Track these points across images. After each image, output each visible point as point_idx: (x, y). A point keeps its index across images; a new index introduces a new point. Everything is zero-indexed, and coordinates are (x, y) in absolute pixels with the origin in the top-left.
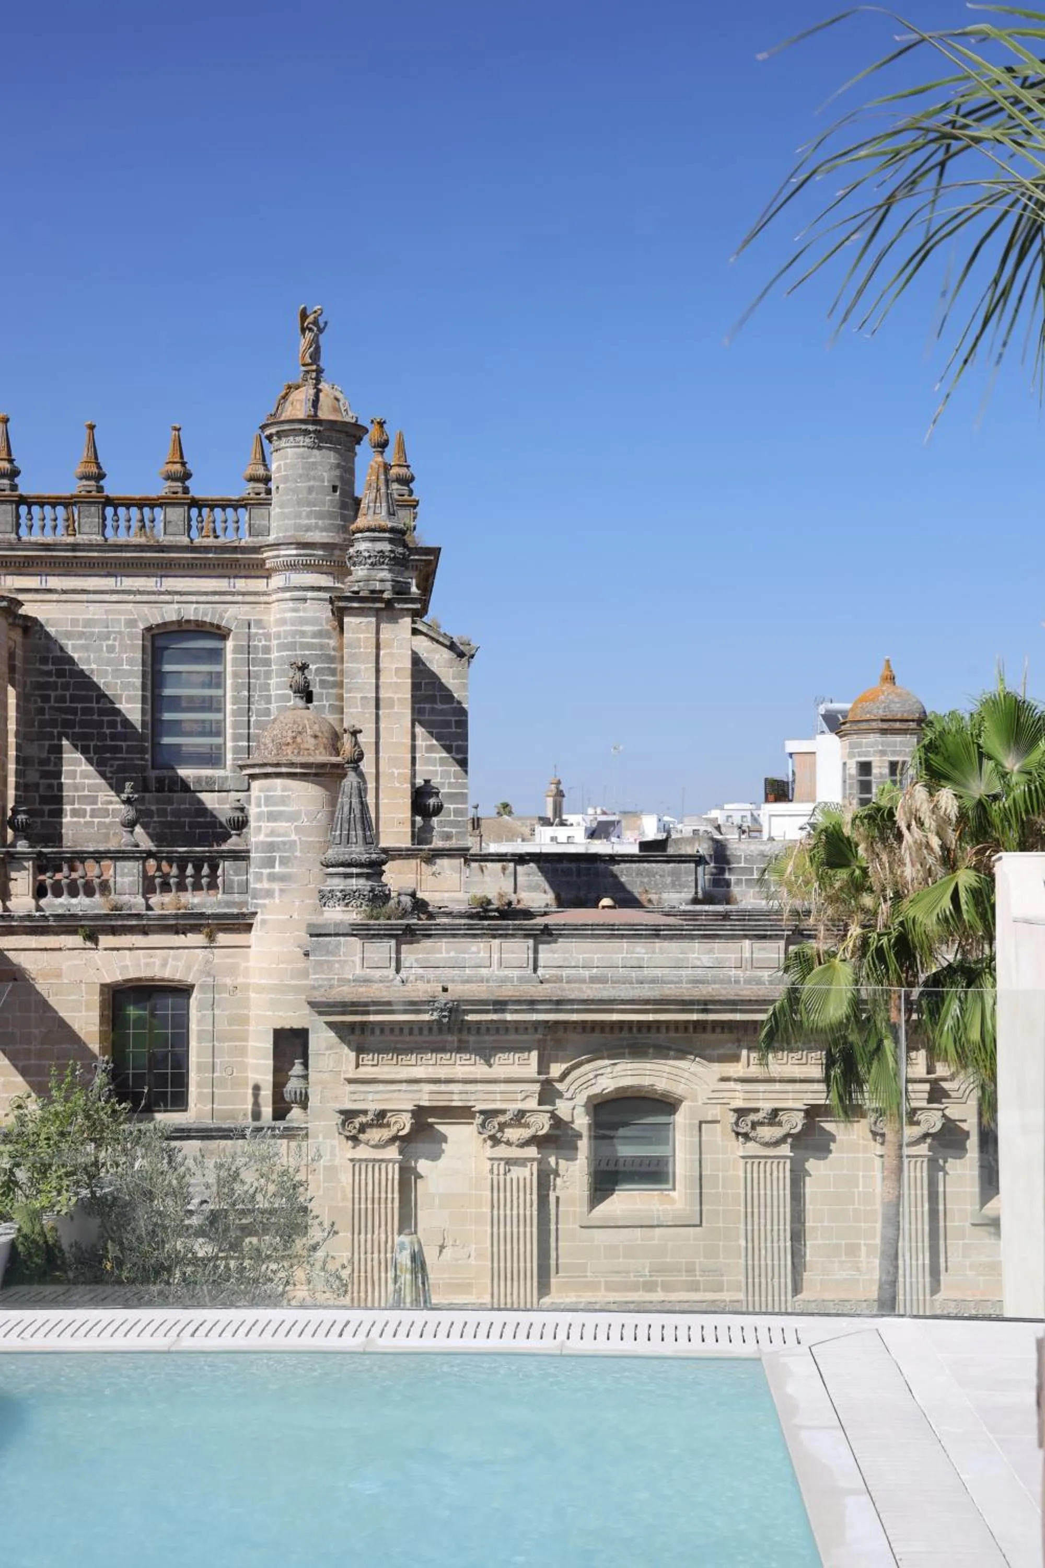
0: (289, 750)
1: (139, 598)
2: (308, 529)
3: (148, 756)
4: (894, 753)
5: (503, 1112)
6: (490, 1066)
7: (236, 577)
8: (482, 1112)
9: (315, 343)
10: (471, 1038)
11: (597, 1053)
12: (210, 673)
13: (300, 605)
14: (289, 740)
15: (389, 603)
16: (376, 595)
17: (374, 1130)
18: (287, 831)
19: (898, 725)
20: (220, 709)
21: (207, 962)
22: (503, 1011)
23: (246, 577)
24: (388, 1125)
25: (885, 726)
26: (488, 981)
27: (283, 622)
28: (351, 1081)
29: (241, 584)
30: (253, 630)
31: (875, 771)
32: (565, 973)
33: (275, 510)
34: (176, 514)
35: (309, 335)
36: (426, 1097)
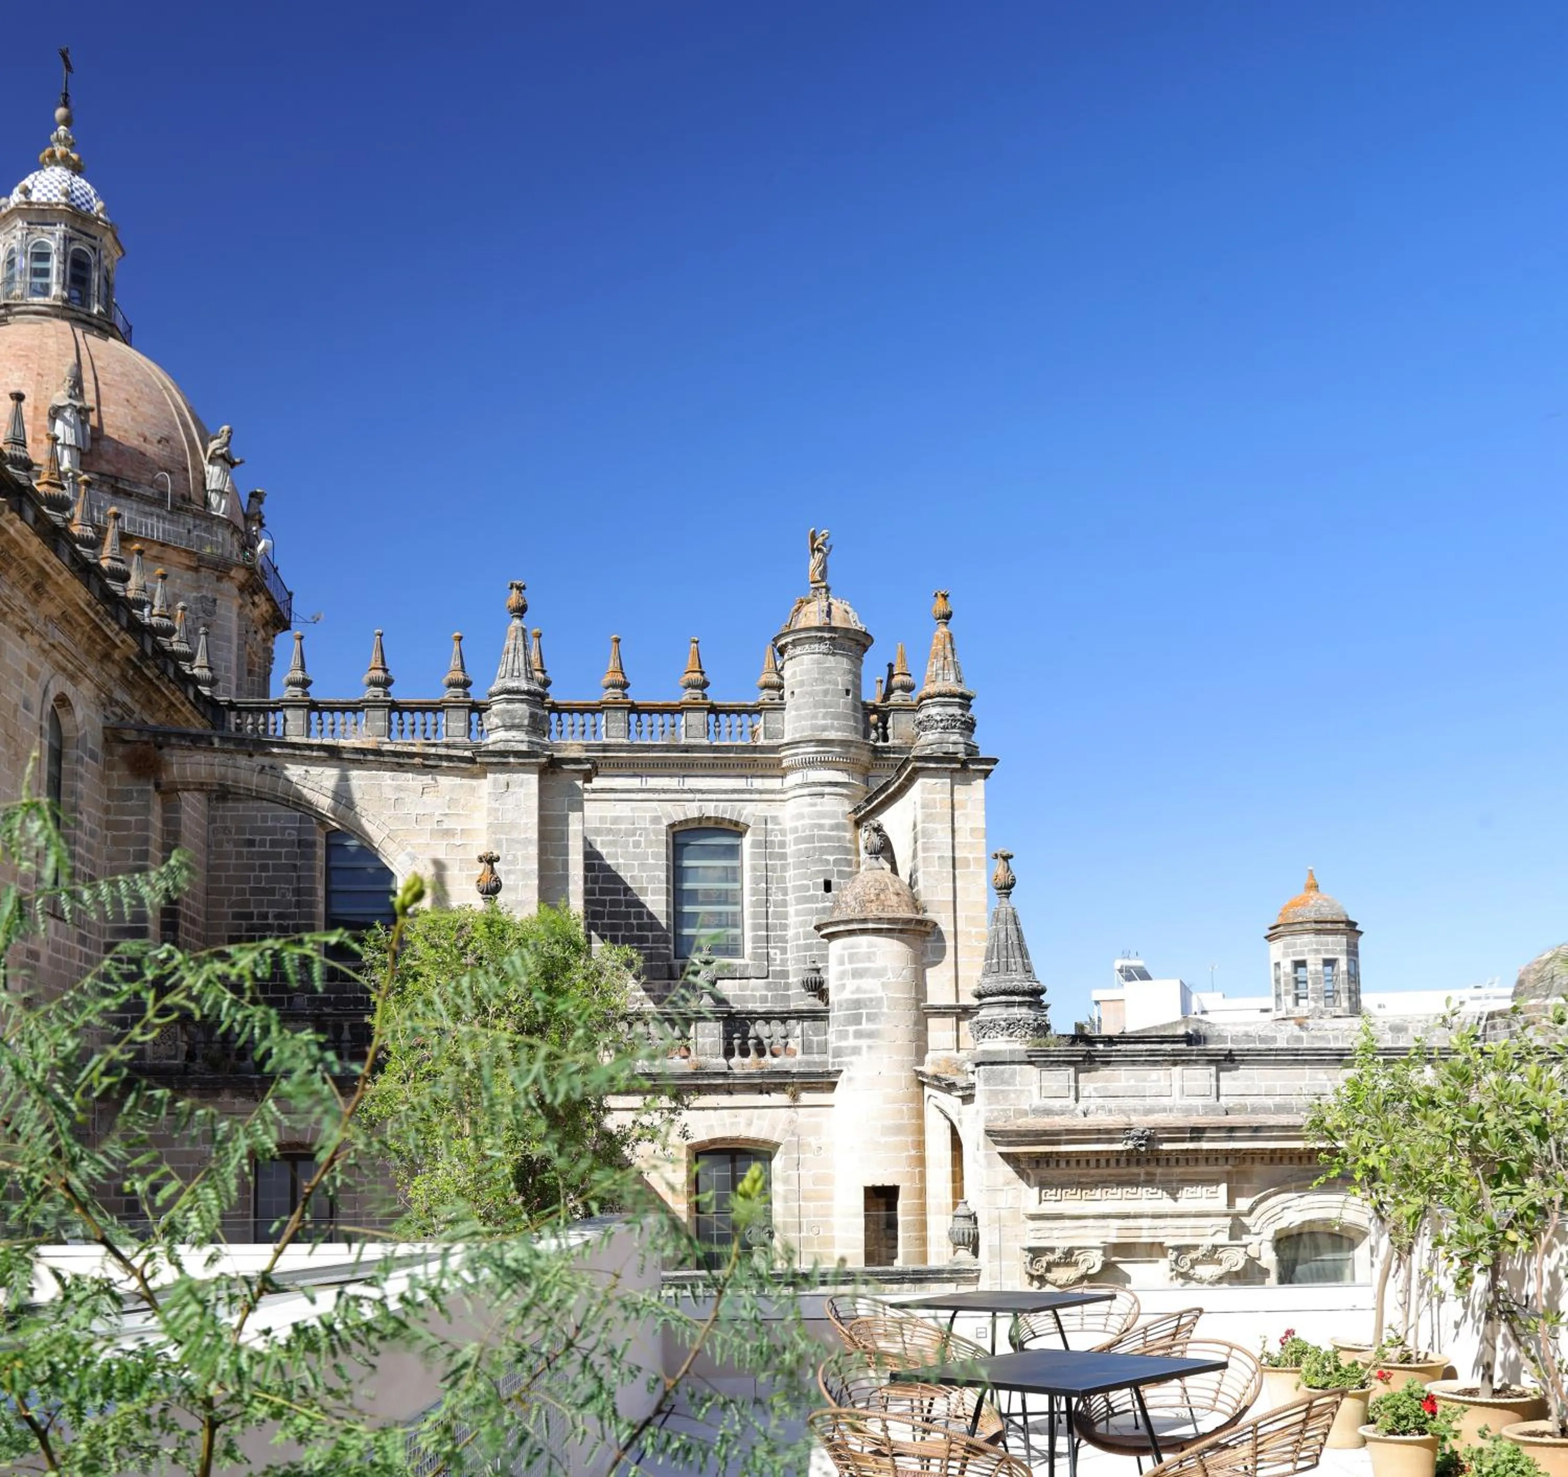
0: (873, 906)
1: (663, 796)
2: (825, 729)
3: (671, 946)
4: (1327, 951)
5: (1196, 1247)
6: (1176, 1200)
7: (753, 777)
8: (1177, 1248)
9: (824, 561)
10: (1159, 1170)
11: (1283, 1185)
12: (726, 868)
13: (818, 800)
14: (873, 897)
15: (964, 763)
16: (949, 758)
17: (1061, 1269)
18: (872, 987)
19: (1329, 926)
20: (738, 902)
21: (791, 1122)
22: (1199, 1139)
23: (762, 776)
24: (1076, 1264)
25: (1319, 926)
26: (1171, 1110)
27: (801, 816)
28: (1034, 1217)
29: (758, 783)
30: (770, 826)
31: (1310, 967)
32: (1249, 1101)
33: (789, 714)
34: (697, 719)
35: (818, 556)
36: (1114, 1233)
